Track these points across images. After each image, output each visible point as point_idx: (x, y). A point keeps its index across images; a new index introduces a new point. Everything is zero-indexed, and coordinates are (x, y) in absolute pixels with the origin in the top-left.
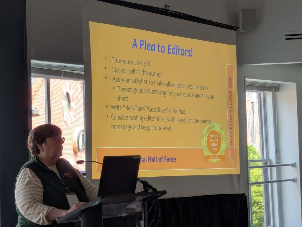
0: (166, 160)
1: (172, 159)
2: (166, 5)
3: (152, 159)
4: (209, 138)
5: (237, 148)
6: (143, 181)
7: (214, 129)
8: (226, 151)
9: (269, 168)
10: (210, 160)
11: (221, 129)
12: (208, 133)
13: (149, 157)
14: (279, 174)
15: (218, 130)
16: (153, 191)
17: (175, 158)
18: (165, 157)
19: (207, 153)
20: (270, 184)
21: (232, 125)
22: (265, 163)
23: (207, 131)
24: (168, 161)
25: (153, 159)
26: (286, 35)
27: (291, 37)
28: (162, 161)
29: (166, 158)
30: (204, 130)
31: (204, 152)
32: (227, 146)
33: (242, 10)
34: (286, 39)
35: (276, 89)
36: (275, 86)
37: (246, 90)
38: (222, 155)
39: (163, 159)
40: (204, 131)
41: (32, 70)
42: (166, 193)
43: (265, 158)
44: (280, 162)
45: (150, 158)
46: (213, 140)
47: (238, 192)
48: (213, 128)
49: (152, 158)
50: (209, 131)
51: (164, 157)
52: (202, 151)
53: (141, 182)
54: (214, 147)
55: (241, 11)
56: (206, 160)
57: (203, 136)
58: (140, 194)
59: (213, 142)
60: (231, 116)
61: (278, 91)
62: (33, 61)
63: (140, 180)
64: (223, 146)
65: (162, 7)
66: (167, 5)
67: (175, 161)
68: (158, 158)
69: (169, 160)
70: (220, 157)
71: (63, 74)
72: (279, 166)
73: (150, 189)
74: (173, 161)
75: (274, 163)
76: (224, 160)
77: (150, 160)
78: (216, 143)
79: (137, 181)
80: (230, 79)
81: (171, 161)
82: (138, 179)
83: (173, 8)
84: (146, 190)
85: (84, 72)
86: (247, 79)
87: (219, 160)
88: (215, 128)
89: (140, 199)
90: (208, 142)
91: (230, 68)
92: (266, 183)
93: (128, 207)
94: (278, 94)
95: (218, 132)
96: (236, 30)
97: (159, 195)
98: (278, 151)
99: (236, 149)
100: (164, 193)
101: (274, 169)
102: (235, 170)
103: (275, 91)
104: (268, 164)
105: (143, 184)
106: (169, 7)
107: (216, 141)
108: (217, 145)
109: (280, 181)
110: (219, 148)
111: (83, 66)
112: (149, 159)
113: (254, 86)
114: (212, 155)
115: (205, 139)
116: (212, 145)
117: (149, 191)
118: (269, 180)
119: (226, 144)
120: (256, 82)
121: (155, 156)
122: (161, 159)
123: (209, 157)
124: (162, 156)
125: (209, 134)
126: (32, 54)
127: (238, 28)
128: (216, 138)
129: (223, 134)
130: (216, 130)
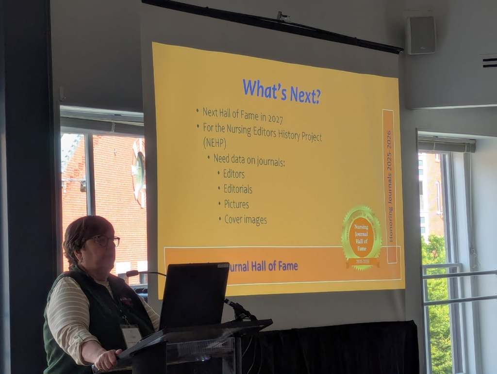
0: (281, 268)
1: (292, 266)
2: (281, 15)
3: (257, 266)
4: (353, 231)
5: (400, 246)
6: (233, 303)
7: (362, 216)
8: (383, 250)
9: (459, 278)
10: (355, 266)
11: (373, 215)
12: (353, 222)
13: (252, 263)
14: (476, 287)
15: (368, 217)
16: (250, 320)
17: (296, 264)
18: (281, 262)
19: (350, 255)
20: (460, 304)
21: (391, 209)
22: (453, 270)
23: (350, 220)
24: (284, 268)
25: (259, 266)
26: (484, 60)
27: (491, 63)
28: (275, 269)
29: (281, 264)
30: (345, 218)
31: (345, 254)
32: (383, 244)
33: (411, 19)
34: (484, 66)
35: (470, 147)
36: (469, 144)
37: (419, 150)
38: (375, 259)
39: (276, 267)
40: (344, 220)
41: (61, 122)
42: (272, 323)
43: (453, 262)
44: (477, 268)
45: (254, 264)
46: (359, 234)
47: (402, 319)
48: (360, 214)
49: (258, 264)
50: (354, 220)
51: (277, 263)
52: (341, 252)
53: (230, 305)
54: (361, 245)
56: (348, 267)
57: (344, 228)
58: (229, 325)
59: (359, 238)
60: (390, 194)
61: (474, 151)
62: (63, 108)
63: (229, 303)
64: (377, 244)
65: (274, 16)
66: (282, 13)
67: (296, 268)
68: (269, 263)
69: (286, 267)
70: (372, 261)
71: (113, 127)
72: (475, 274)
73: (245, 317)
74: (293, 269)
75: (468, 270)
76: (378, 266)
77: (254, 268)
78: (364, 238)
79: (225, 303)
80: (389, 133)
81: (290, 269)
82: (227, 301)
83: (292, 18)
84: (239, 319)
85: (143, 124)
86: (419, 132)
87: (370, 266)
88: (363, 214)
89: (230, 334)
91: (388, 115)
92: (454, 302)
93: (210, 346)
94: (474, 156)
95: (368, 220)
96: (398, 53)
97: (261, 326)
98: (473, 249)
99: (398, 248)
100: (269, 322)
101: (468, 280)
102: (397, 282)
103: (468, 151)
104: (458, 272)
105: (234, 308)
106: (286, 16)
107: (366, 235)
108: (366, 242)
109: (477, 299)
110: (369, 246)
111: (142, 114)
112: (253, 266)
113: (433, 144)
114: (359, 257)
115: (346, 234)
116: (358, 242)
117: (244, 320)
118: (460, 297)
119: (382, 239)
120: (437, 137)
121: (263, 262)
122: (272, 266)
123: (353, 262)
124: (275, 261)
125: (353, 224)
126: (62, 96)
127: (402, 49)
128: (364, 231)
129: (377, 222)
130: (366, 218)
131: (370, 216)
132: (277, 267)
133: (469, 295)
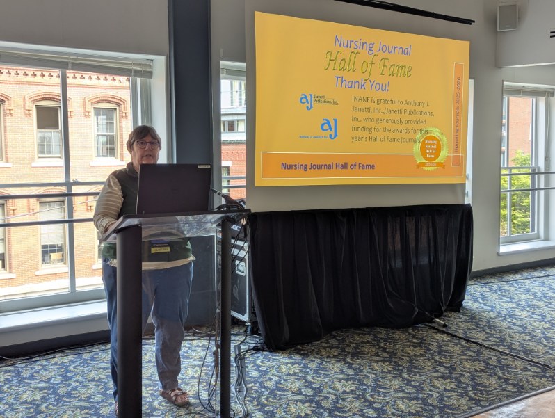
1: (369, 166)
3: (340, 166)
4: (423, 144)
5: (464, 155)
6: (225, 195)
7: (432, 135)
8: (448, 158)
9: (536, 175)
10: (423, 167)
11: (442, 134)
12: (423, 138)
13: (336, 163)
15: (437, 135)
17: (373, 165)
18: (360, 163)
19: (420, 160)
20: (537, 191)
23: (421, 136)
24: (363, 168)
25: (342, 166)
26: (551, 33)
28: (355, 168)
29: (361, 165)
31: (416, 159)
32: (449, 153)
33: (500, 7)
34: (551, 37)
35: (549, 94)
37: (505, 95)
38: (442, 163)
43: (533, 165)
44: (549, 170)
45: (338, 164)
48: (430, 133)
50: (425, 136)
51: (357, 165)
52: (412, 158)
53: (222, 196)
54: (430, 154)
55: (498, 8)
56: (418, 168)
59: (429, 149)
61: (553, 96)
64: (444, 153)
67: (373, 168)
68: (350, 165)
69: (365, 167)
70: (438, 164)
74: (370, 169)
75: (543, 170)
76: (444, 168)
77: (338, 167)
78: (433, 149)
80: (459, 79)
81: (368, 169)
86: (505, 83)
87: (437, 167)
90: (423, 149)
91: (459, 67)
92: (533, 190)
95: (437, 137)
96: (470, 24)
99: (462, 156)
103: (548, 96)
104: (537, 172)
107: (435, 147)
108: (434, 151)
109: (547, 189)
110: (437, 155)
113: (520, 91)
114: (427, 162)
115: (417, 145)
116: (427, 151)
119: (448, 150)
120: (524, 86)
121: (345, 163)
122: (353, 166)
123: (423, 164)
124: (355, 163)
126: (222, 55)
127: (474, 22)
128: (434, 144)
129: (445, 140)
130: (435, 135)
131: (439, 135)
132: (357, 167)
133: (542, 186)
